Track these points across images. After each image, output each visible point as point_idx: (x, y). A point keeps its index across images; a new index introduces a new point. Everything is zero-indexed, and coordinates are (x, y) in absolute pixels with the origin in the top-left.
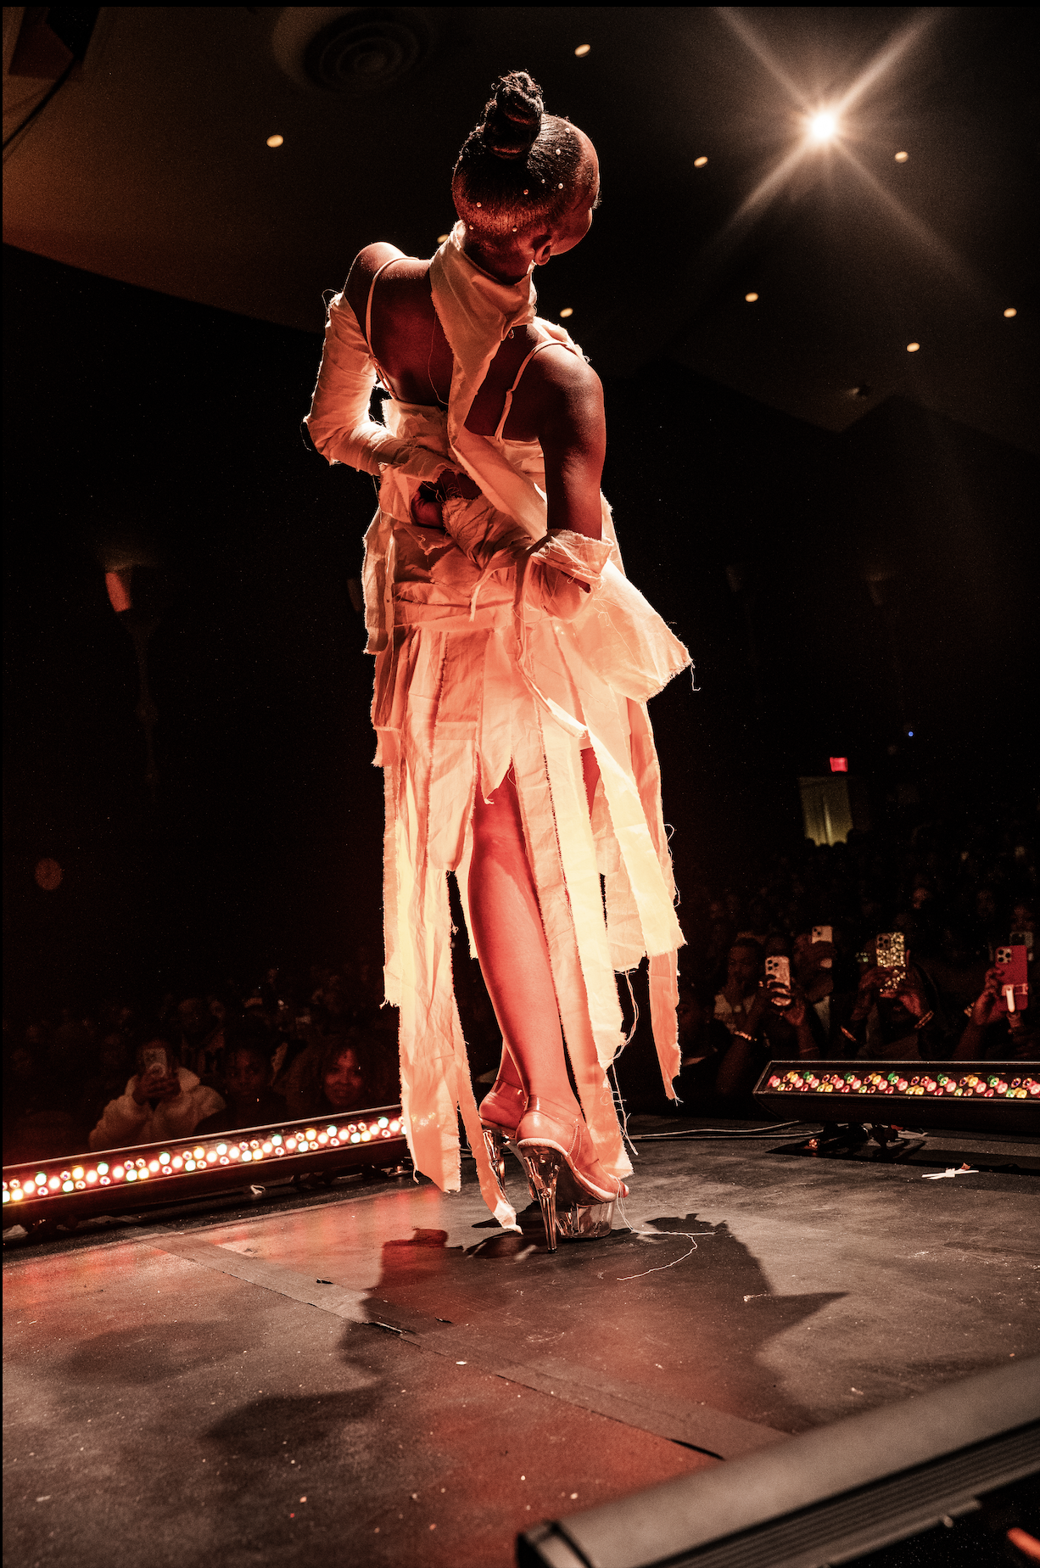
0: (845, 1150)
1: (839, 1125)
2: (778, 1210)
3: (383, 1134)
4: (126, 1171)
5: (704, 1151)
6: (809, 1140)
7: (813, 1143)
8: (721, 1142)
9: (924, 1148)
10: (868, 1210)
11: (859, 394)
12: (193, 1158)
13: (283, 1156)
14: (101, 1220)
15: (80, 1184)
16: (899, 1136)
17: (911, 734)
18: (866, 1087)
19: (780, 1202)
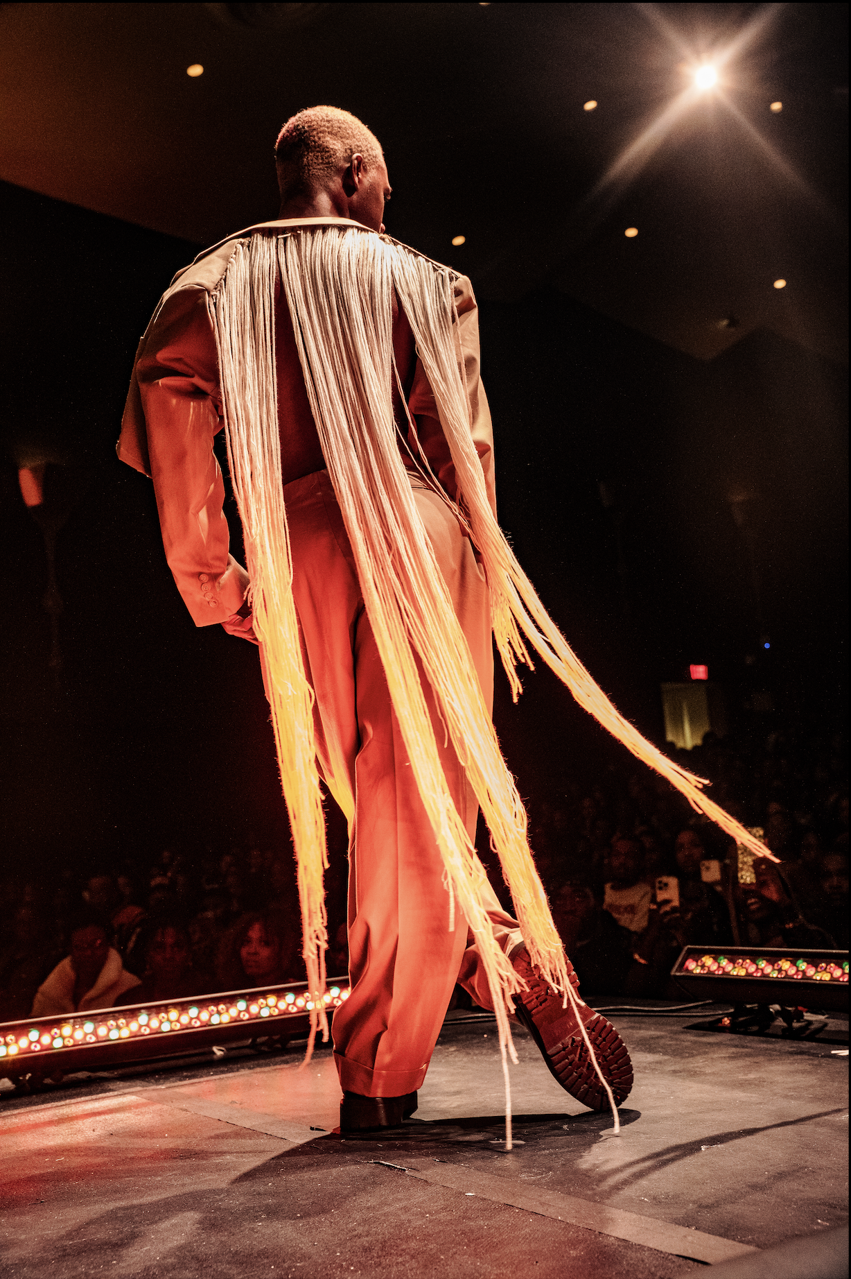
0: (755, 1028)
1: (748, 1006)
2: (708, 1077)
3: (335, 1002)
4: (109, 1030)
5: (625, 1025)
6: (723, 1018)
7: (727, 1021)
8: (640, 1018)
9: (827, 1028)
10: (789, 1080)
11: (729, 326)
12: (168, 1020)
13: (248, 1020)
14: (81, 1075)
15: (69, 1041)
16: (805, 1018)
17: (767, 646)
18: (776, 972)
19: (708, 1070)
